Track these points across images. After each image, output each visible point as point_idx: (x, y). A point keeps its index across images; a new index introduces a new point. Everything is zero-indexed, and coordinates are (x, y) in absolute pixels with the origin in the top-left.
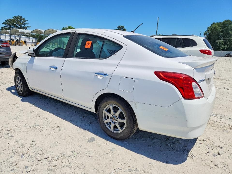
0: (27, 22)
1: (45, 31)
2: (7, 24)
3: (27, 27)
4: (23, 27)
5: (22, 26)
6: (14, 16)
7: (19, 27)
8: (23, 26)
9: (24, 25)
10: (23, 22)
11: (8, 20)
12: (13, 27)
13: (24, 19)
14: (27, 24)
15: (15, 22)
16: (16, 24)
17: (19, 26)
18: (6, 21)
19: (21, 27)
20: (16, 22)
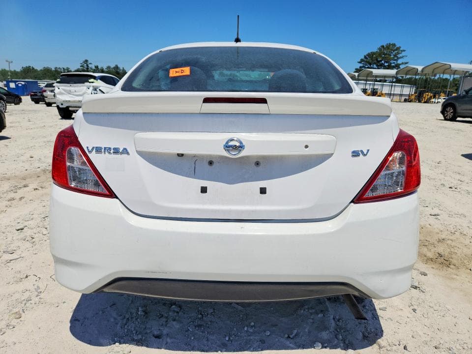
0: (403, 54)
1: (423, 69)
2: (366, 62)
3: (400, 64)
4: (393, 65)
5: (391, 63)
6: (381, 46)
7: (385, 66)
8: (394, 63)
9: (397, 60)
10: (395, 56)
11: (369, 55)
12: (375, 66)
13: (398, 48)
14: (402, 57)
15: (381, 56)
16: (381, 61)
17: (386, 64)
18: (365, 57)
19: (388, 66)
20: (383, 56)
